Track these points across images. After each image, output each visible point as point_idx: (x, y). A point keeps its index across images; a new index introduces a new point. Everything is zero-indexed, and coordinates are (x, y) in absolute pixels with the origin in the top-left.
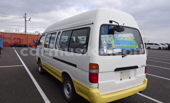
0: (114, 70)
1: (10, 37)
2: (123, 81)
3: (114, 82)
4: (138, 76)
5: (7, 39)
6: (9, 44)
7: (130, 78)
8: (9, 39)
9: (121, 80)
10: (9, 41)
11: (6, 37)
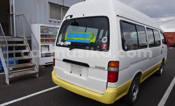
0: (62, 60)
1: (172, 36)
2: (72, 74)
3: (62, 70)
4: (89, 77)
5: (169, 39)
6: (170, 43)
7: (81, 75)
8: (171, 38)
9: (71, 72)
10: (171, 40)
11: (168, 37)
